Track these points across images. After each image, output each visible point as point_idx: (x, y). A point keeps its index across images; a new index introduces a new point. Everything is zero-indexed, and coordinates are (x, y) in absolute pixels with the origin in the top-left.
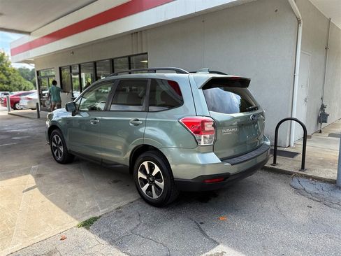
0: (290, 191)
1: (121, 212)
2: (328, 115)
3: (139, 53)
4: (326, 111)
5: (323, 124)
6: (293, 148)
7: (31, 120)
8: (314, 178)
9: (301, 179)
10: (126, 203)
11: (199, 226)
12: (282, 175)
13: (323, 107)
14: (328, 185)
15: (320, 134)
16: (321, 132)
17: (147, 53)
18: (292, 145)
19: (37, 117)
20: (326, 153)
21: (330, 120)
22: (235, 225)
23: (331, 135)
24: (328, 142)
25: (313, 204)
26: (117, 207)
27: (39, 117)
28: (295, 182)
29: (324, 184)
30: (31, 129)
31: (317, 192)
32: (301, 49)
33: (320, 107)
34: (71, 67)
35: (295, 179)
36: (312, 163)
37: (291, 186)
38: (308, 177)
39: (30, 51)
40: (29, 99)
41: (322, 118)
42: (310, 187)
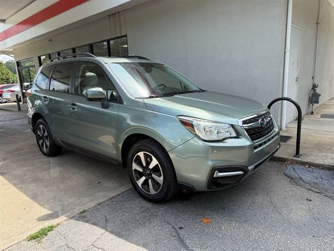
0: (285, 181)
1: (84, 217)
2: (320, 95)
3: (118, 35)
4: (318, 90)
5: (315, 104)
6: (285, 131)
7: (11, 113)
8: (311, 165)
9: (296, 167)
10: (93, 204)
11: (177, 232)
12: (275, 163)
13: (314, 87)
14: (327, 173)
15: (312, 116)
16: (312, 113)
17: (126, 36)
18: (284, 128)
19: (17, 110)
20: (320, 135)
21: (322, 100)
22: (221, 229)
23: (323, 116)
24: (322, 124)
25: (313, 196)
26: (82, 210)
27: (20, 110)
28: (290, 170)
29: (323, 171)
30: (8, 122)
31: (315, 181)
32: (292, 23)
33: (311, 87)
34: (50, 55)
35: (290, 167)
36: (307, 148)
37: (285, 175)
38: (304, 164)
39: (6, 40)
40: (12, 91)
41: (314, 98)
42: (307, 176)
